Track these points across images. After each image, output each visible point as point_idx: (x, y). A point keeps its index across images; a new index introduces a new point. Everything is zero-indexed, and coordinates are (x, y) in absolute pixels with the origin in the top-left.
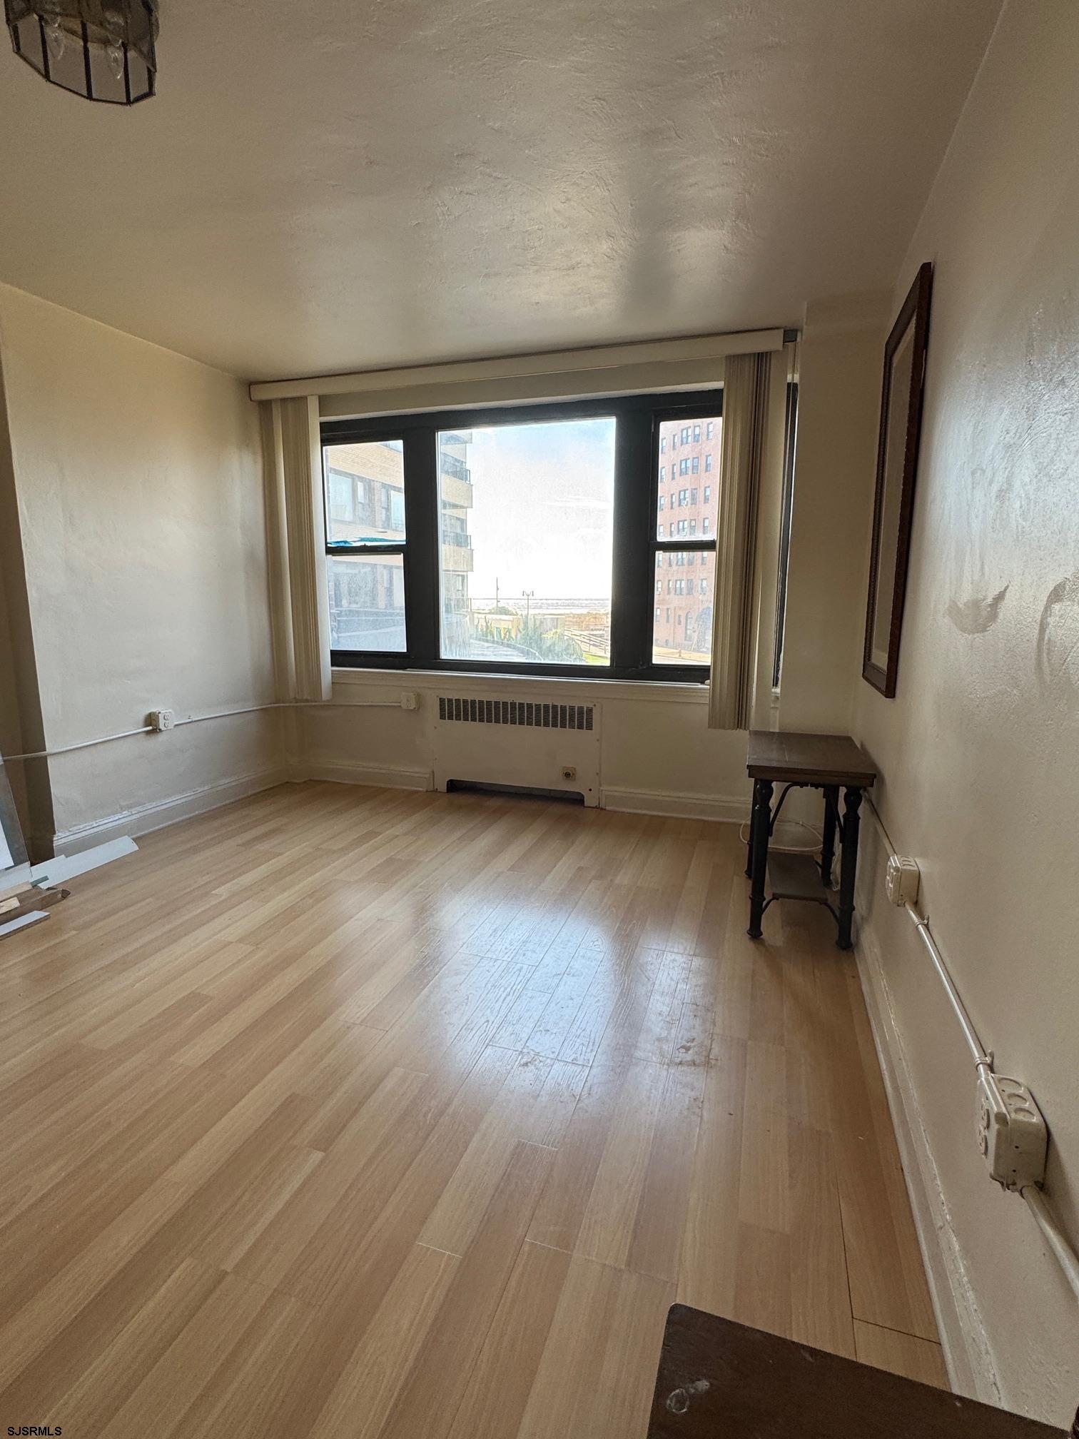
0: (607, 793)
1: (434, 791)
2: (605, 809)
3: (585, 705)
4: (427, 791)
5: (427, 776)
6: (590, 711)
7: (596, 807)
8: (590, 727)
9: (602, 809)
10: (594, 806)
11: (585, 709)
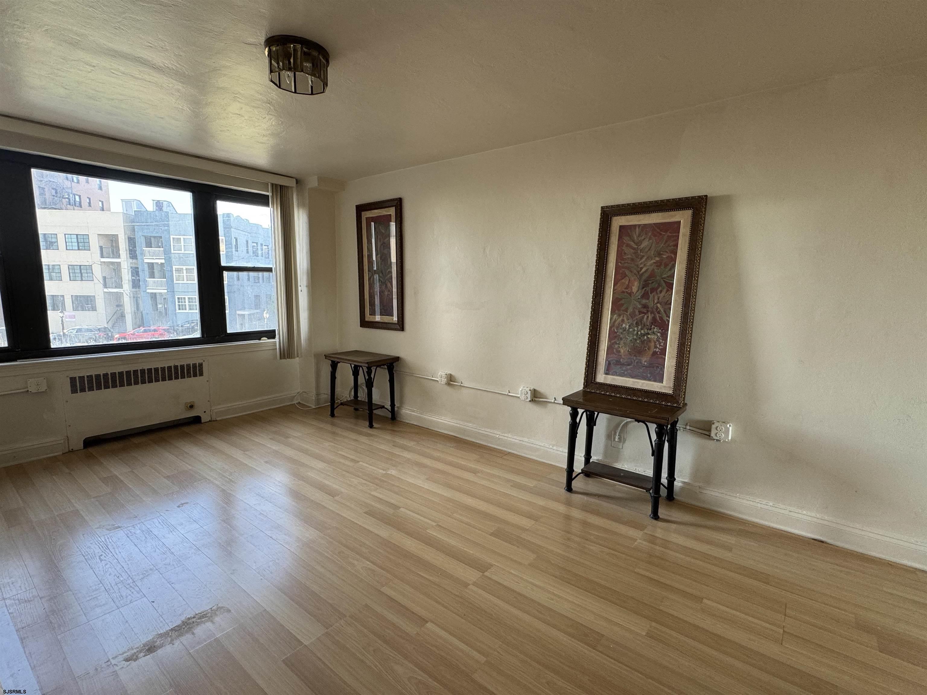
0: (215, 411)
1: (69, 451)
2: (216, 420)
3: (197, 362)
4: (63, 454)
5: (62, 441)
6: (201, 365)
7: (210, 421)
8: (201, 374)
9: (214, 421)
10: (208, 420)
11: (197, 365)
